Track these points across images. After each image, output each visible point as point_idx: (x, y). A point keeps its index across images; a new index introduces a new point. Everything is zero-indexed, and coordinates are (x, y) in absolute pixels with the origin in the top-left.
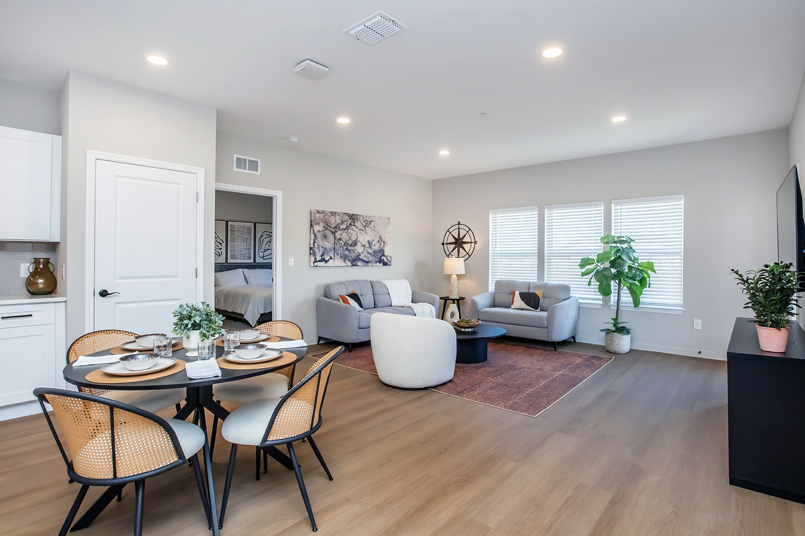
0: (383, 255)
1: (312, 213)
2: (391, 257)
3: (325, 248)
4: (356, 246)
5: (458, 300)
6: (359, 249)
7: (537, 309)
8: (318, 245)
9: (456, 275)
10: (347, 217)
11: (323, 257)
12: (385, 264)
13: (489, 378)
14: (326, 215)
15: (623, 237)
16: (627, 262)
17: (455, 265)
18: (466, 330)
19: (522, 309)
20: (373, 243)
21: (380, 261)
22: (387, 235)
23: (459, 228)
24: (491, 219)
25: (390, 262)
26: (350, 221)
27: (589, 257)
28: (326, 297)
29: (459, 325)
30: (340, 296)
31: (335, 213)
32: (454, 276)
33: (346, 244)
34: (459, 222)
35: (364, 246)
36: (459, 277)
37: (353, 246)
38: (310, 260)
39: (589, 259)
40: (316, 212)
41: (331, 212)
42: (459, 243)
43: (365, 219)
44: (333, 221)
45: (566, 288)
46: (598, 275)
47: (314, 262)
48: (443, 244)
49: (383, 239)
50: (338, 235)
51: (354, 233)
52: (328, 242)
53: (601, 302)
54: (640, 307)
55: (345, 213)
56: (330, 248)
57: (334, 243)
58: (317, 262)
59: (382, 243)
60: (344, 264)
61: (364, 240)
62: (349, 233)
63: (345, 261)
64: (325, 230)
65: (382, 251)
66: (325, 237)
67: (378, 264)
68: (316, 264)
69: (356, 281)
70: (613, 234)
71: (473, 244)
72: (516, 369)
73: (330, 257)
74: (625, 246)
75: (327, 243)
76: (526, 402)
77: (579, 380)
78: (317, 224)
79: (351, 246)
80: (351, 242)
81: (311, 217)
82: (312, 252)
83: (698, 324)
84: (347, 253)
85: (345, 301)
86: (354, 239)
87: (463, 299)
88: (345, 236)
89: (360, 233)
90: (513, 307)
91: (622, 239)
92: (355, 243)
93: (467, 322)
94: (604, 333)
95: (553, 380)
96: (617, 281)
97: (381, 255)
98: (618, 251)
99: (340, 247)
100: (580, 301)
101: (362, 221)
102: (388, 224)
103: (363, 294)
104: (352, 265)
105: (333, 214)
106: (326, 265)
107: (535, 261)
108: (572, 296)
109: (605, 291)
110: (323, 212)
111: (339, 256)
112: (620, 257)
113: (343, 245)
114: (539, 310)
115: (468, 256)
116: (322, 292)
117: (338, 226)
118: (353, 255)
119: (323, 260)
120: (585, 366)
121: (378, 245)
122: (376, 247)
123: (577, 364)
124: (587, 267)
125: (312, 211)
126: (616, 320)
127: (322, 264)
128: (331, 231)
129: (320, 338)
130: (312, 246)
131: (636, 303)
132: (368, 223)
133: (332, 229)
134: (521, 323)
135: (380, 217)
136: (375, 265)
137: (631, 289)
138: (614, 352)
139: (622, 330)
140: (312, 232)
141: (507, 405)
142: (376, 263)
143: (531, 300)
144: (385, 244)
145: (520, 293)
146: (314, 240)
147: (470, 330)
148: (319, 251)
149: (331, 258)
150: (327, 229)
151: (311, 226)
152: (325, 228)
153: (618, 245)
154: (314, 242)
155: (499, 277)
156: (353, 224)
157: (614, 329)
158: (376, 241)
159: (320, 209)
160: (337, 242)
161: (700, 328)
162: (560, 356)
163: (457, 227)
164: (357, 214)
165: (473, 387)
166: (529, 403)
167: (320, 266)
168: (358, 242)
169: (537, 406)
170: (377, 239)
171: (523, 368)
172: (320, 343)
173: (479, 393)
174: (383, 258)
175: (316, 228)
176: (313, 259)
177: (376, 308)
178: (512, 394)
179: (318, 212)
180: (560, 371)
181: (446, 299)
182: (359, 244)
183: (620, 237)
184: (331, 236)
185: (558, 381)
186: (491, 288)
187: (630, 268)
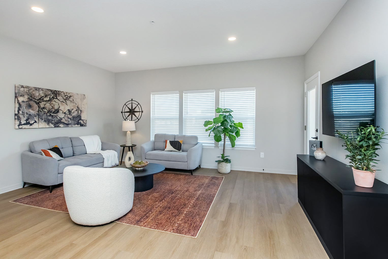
0: (81, 119)
1: (17, 88)
2: (86, 121)
3: (30, 115)
4: (58, 113)
5: (132, 147)
6: (61, 115)
7: (180, 150)
8: (23, 112)
9: (130, 131)
10: (50, 92)
11: (28, 121)
12: (82, 125)
13: (157, 203)
14: (30, 90)
15: (227, 109)
16: (229, 123)
17: (129, 125)
18: (139, 169)
19: (171, 151)
20: (73, 111)
21: (78, 123)
22: (83, 106)
23: (132, 103)
24: (151, 98)
25: (86, 124)
26: (53, 95)
27: (210, 120)
28: (31, 152)
29: (134, 166)
30: (42, 150)
31: (39, 89)
32: (129, 133)
33: (49, 111)
34: (132, 99)
35: (65, 113)
36: (132, 132)
37: (56, 113)
38: (15, 124)
39: (209, 122)
40: (20, 87)
41: (35, 88)
42: (132, 112)
43: (65, 94)
44: (37, 94)
45: (196, 138)
46: (215, 130)
47: (19, 125)
48: (122, 112)
49: (80, 108)
50: (42, 105)
51: (56, 104)
52: (33, 110)
53: (214, 145)
54: (235, 147)
55: (48, 89)
56: (34, 115)
57: (38, 111)
58: (22, 125)
59: (80, 112)
60: (48, 126)
61: (64, 109)
62: (53, 104)
63: (48, 124)
64: (30, 101)
65: (79, 117)
66: (30, 106)
67: (76, 125)
68: (20, 127)
69: (58, 138)
70: (220, 107)
71: (141, 113)
72: (173, 193)
73: (34, 121)
74: (228, 114)
75: (31, 111)
76: (186, 223)
77: (212, 196)
78: (21, 96)
79: (54, 113)
80: (53, 110)
81: (15, 90)
82: (16, 117)
83: (262, 155)
84: (50, 118)
85: (47, 154)
86: (56, 107)
87: (135, 146)
88: (48, 105)
89: (62, 104)
90: (166, 150)
91: (227, 110)
92: (57, 111)
93: (140, 164)
94: (217, 163)
95: (197, 199)
96: (224, 134)
97: (79, 119)
98: (225, 116)
99: (44, 114)
100: (203, 145)
101: (63, 95)
102: (84, 99)
103: (64, 147)
104: (55, 127)
105: (37, 89)
106: (31, 127)
107: (177, 122)
108: (199, 142)
109: (218, 139)
110: (27, 87)
111: (44, 120)
112: (226, 120)
113: (46, 112)
114: (181, 151)
115: (137, 120)
116: (27, 148)
117: (42, 99)
118: (56, 120)
119: (27, 123)
120: (211, 185)
121: (76, 112)
122: (75, 114)
123: (207, 184)
124: (209, 126)
125: (17, 85)
126: (223, 155)
127: (28, 126)
128: (36, 102)
129: (25, 184)
130: (17, 113)
131: (233, 145)
132: (67, 98)
133: (36, 101)
134: (172, 160)
135: (77, 94)
136: (74, 126)
137: (230, 138)
138: (222, 173)
139: (227, 161)
140: (16, 102)
141: (174, 228)
142: (75, 125)
143: (177, 145)
144: (82, 112)
145: (170, 142)
146: (19, 108)
147: (142, 168)
148: (24, 116)
149: (36, 122)
150: (31, 100)
151: (16, 97)
152: (30, 100)
153: (224, 114)
154: (19, 110)
155: (157, 132)
156: (55, 97)
157: (222, 160)
158: (74, 110)
159: (25, 85)
160: (41, 110)
161: (263, 157)
162: (195, 179)
163: (131, 102)
164: (59, 90)
165: (148, 213)
166: (188, 223)
167: (25, 128)
168: (60, 110)
169: (195, 226)
170: (75, 108)
171: (177, 191)
172: (25, 186)
173: (152, 220)
174: (80, 121)
175: (21, 99)
176: (18, 123)
177: (75, 156)
178: (175, 216)
179: (22, 87)
180: (199, 190)
181: (124, 147)
182: (61, 112)
183: (226, 109)
184: (36, 106)
185: (200, 199)
186: (152, 138)
187: (230, 126)
